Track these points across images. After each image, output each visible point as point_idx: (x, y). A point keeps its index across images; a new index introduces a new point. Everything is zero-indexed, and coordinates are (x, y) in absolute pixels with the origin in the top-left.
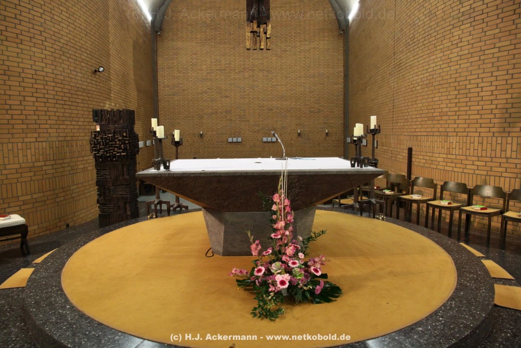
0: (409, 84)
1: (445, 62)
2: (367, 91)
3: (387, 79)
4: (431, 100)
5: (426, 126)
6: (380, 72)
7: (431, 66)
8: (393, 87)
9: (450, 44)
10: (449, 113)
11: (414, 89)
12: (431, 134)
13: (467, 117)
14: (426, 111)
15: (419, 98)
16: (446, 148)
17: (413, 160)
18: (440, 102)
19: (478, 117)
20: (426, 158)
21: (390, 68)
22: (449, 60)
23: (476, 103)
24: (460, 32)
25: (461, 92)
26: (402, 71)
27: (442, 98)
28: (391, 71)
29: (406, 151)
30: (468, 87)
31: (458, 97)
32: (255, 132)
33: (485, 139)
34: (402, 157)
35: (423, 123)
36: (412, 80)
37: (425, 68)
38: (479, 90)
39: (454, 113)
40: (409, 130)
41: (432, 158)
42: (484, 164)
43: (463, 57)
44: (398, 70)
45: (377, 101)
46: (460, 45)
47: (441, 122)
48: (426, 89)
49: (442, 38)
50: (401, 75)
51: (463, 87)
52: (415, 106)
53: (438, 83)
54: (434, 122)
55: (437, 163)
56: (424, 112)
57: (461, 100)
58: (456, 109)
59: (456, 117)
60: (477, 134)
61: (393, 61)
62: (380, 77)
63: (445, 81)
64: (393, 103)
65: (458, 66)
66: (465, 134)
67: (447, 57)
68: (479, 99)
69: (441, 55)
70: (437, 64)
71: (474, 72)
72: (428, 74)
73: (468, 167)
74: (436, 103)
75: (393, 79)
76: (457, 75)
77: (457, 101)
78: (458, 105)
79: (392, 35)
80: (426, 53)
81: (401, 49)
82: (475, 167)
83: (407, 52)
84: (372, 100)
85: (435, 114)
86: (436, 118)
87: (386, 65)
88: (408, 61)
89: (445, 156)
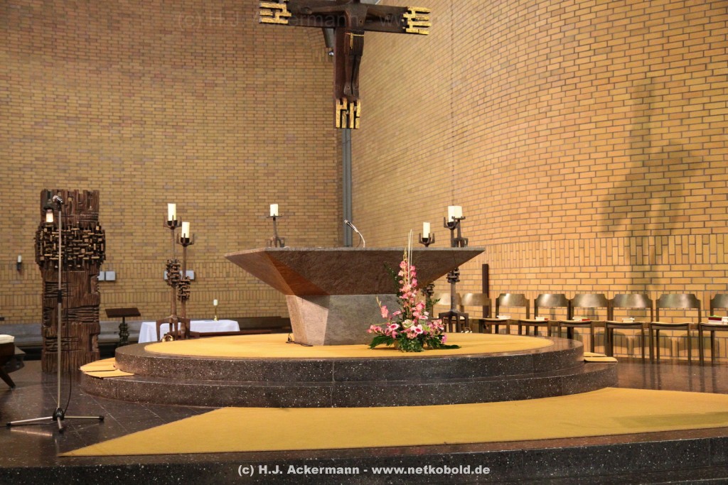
0: (480, 165)
1: (531, 136)
2: (398, 174)
3: (438, 155)
4: (513, 189)
5: (509, 229)
6: (425, 142)
7: (512, 140)
8: (451, 169)
9: (537, 111)
10: (540, 209)
11: (488, 173)
12: (516, 240)
13: (563, 213)
14: (508, 207)
15: (496, 187)
16: (538, 258)
17: (491, 282)
18: (527, 193)
19: (577, 212)
20: (511, 276)
21: (445, 138)
22: (536, 135)
23: (573, 194)
24: (549, 97)
25: (554, 178)
26: (466, 144)
27: (530, 187)
28: (446, 142)
29: (480, 272)
30: (563, 171)
31: (550, 185)
32: (146, 258)
33: (587, 241)
34: (472, 282)
35: (503, 224)
36: (484, 158)
37: (504, 142)
38: (576, 176)
39: (546, 208)
40: (482, 238)
41: (519, 276)
42: (587, 275)
43: (554, 131)
44: (460, 141)
45: (420, 193)
46: (549, 114)
47: (530, 221)
48: (507, 174)
49: (526, 103)
50: (465, 149)
51: (556, 172)
52: (490, 199)
53: (523, 166)
54: (520, 222)
55: (527, 282)
56: (505, 207)
57: (555, 190)
58: (549, 202)
59: (549, 214)
60: (577, 236)
61: (450, 126)
62: (425, 151)
63: (533, 164)
64: (453, 195)
65: (548, 144)
66: (562, 236)
67: (533, 129)
68: (577, 188)
69: (526, 125)
70: (521, 138)
71: (568, 153)
72: (508, 152)
74: (522, 194)
75: (451, 155)
76: (548, 155)
77: (549, 191)
78: (551, 196)
79: (446, 84)
80: (504, 120)
81: (464, 110)
82: (577, 282)
83: (475, 115)
84: (410, 191)
85: (521, 211)
86: (522, 216)
87: (436, 132)
88: (476, 130)
89: (537, 270)
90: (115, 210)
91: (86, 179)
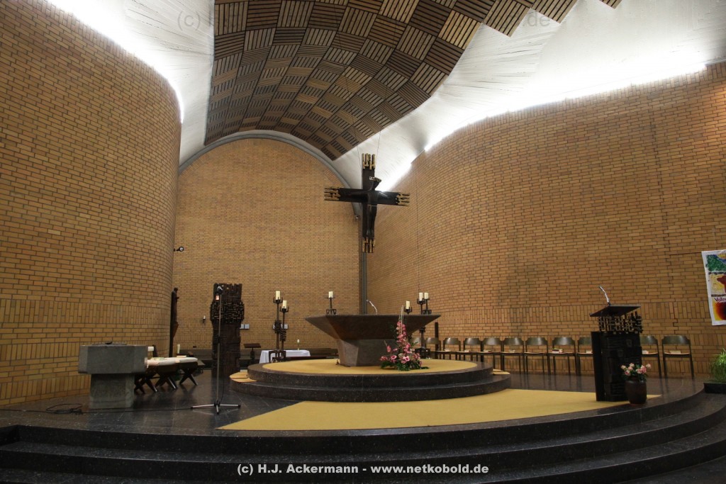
0: (433, 272)
1: (459, 257)
2: (391, 276)
3: (410, 267)
4: (450, 284)
5: (448, 304)
6: (404, 261)
7: (449, 259)
8: (418, 274)
10: (464, 294)
11: (437, 276)
12: (453, 310)
13: (475, 296)
15: (441, 283)
16: (463, 319)
17: (440, 332)
18: (457, 286)
19: (483, 296)
20: (450, 329)
21: (414, 258)
22: (461, 257)
23: (481, 287)
24: (467, 238)
25: (471, 279)
26: (425, 261)
27: (459, 283)
28: (415, 260)
30: (475, 275)
31: (469, 282)
33: (488, 311)
35: (445, 302)
36: (435, 269)
38: (482, 277)
39: (467, 294)
41: (455, 329)
42: (489, 328)
43: (470, 255)
44: (422, 260)
45: (401, 286)
46: (467, 247)
47: (459, 300)
50: (425, 264)
51: (472, 275)
52: (438, 289)
53: (454, 272)
55: (458, 331)
57: (471, 285)
58: (469, 291)
59: (469, 297)
60: (483, 308)
61: (417, 253)
63: (460, 271)
65: (467, 261)
66: (476, 308)
67: (460, 254)
68: (482, 283)
69: (456, 252)
71: (477, 266)
72: (447, 265)
73: (480, 331)
74: (454, 286)
75: (417, 267)
76: (467, 267)
77: (468, 285)
78: (469, 288)
79: (415, 232)
80: (445, 249)
81: (424, 244)
82: (484, 331)
83: (429, 247)
84: (396, 285)
85: (454, 295)
89: (463, 325)
90: (250, 294)
91: (237, 279)
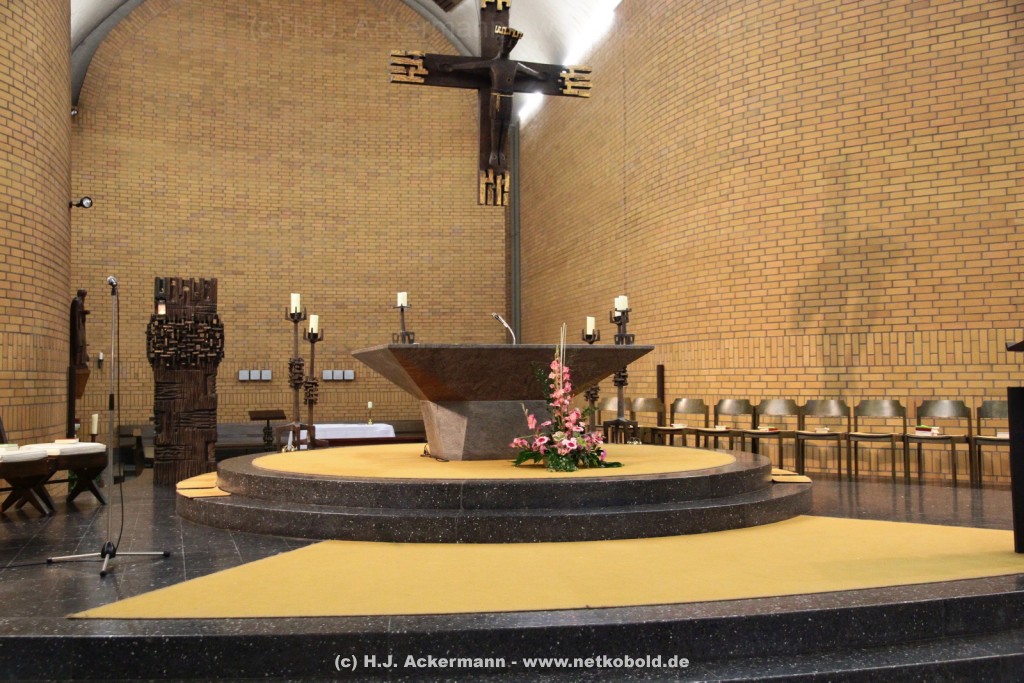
0: (655, 255)
1: (711, 221)
2: (568, 267)
3: (610, 245)
4: (692, 282)
5: (686, 326)
6: (596, 231)
7: (690, 226)
8: (623, 260)
9: (717, 194)
10: (721, 303)
11: (663, 264)
12: (695, 337)
13: (746, 308)
14: (686, 301)
15: (672, 279)
16: (718, 358)
17: (667, 385)
18: (706, 285)
19: (762, 306)
20: (688, 379)
21: (618, 226)
22: (717, 220)
23: (759, 286)
24: (731, 178)
25: (737, 269)
26: (641, 232)
27: (710, 279)
28: (619, 231)
29: (654, 373)
30: (747, 261)
31: (733, 276)
33: (774, 340)
34: (645, 385)
35: (680, 320)
36: (659, 247)
37: (681, 229)
38: (761, 266)
39: (728, 302)
40: (656, 336)
41: (698, 379)
42: (774, 378)
43: (736, 216)
44: (633, 230)
46: (731, 197)
47: (710, 317)
48: (684, 265)
49: (706, 184)
50: (639, 238)
51: (740, 261)
52: (666, 293)
53: (701, 255)
54: (699, 318)
55: (706, 385)
56: (682, 302)
57: (738, 282)
58: (731, 295)
59: (731, 309)
60: (763, 333)
61: (622, 213)
62: (596, 241)
63: (713, 252)
64: (625, 289)
65: (730, 229)
66: (746, 334)
67: (713, 214)
68: (762, 279)
69: (705, 210)
70: (700, 224)
71: (753, 240)
72: (685, 240)
74: (701, 286)
75: (623, 245)
76: (730, 243)
77: (731, 282)
78: (733, 289)
79: (619, 168)
80: (681, 204)
81: (638, 194)
82: (763, 385)
83: (649, 200)
84: (580, 285)
85: (699, 305)
86: (701, 311)
87: (608, 220)
88: (651, 216)
89: (718, 372)
